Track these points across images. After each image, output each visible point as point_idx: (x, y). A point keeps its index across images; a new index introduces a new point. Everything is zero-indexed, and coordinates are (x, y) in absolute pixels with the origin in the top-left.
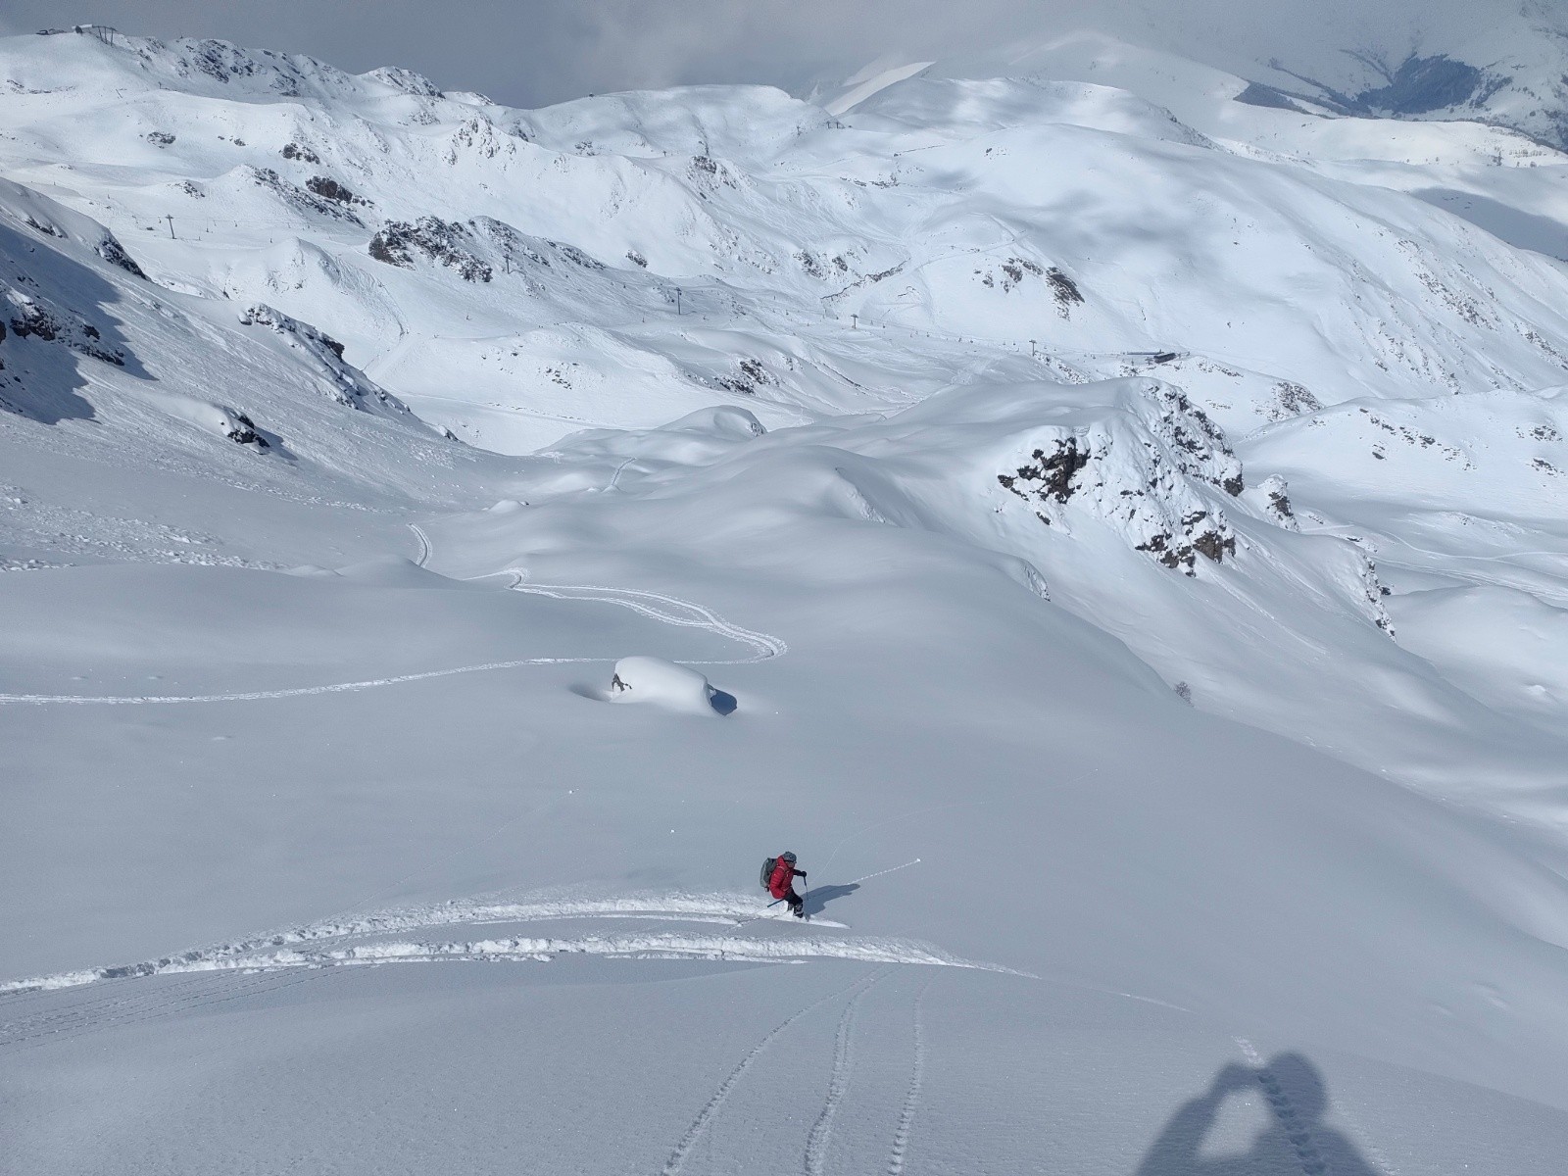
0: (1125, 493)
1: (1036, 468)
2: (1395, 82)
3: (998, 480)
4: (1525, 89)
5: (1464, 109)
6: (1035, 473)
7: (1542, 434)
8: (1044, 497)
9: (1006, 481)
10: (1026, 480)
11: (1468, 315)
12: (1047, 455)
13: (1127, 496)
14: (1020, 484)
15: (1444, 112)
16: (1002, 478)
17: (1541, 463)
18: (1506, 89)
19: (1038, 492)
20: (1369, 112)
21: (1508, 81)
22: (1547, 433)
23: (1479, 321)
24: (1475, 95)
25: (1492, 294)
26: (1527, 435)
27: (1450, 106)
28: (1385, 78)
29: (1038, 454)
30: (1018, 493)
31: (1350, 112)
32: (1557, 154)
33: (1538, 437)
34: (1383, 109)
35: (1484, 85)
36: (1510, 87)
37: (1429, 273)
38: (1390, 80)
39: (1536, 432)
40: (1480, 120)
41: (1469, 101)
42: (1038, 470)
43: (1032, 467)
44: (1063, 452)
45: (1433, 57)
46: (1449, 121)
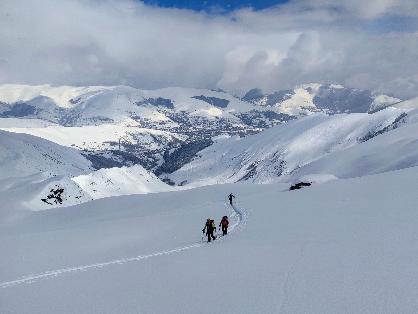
0: (76, 197)
1: (52, 195)
2: (13, 109)
3: (42, 201)
4: (47, 111)
5: (33, 116)
6: (53, 196)
7: (93, 184)
8: (56, 203)
9: (44, 200)
10: (50, 199)
11: (57, 162)
12: (55, 190)
13: (77, 198)
14: (49, 200)
15: (28, 116)
16: (43, 200)
17: (95, 191)
18: (42, 111)
19: (55, 202)
20: (8, 116)
21: (42, 109)
22: (94, 184)
23: (60, 163)
24: (35, 112)
25: (61, 156)
26: (89, 185)
27: (29, 115)
28: (10, 108)
29: (52, 190)
30: (49, 203)
31: (2, 117)
32: (59, 125)
33: (92, 185)
34: (12, 116)
35: (37, 110)
36: (43, 111)
37: (44, 153)
38: (11, 109)
39: (91, 184)
40: (38, 118)
41: (34, 114)
42: (53, 195)
43: (51, 195)
44: (59, 189)
45: (22, 104)
46: (31, 118)
